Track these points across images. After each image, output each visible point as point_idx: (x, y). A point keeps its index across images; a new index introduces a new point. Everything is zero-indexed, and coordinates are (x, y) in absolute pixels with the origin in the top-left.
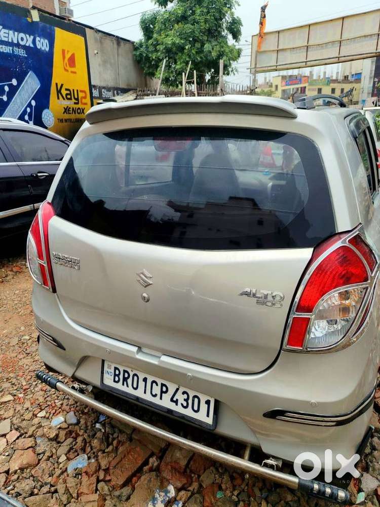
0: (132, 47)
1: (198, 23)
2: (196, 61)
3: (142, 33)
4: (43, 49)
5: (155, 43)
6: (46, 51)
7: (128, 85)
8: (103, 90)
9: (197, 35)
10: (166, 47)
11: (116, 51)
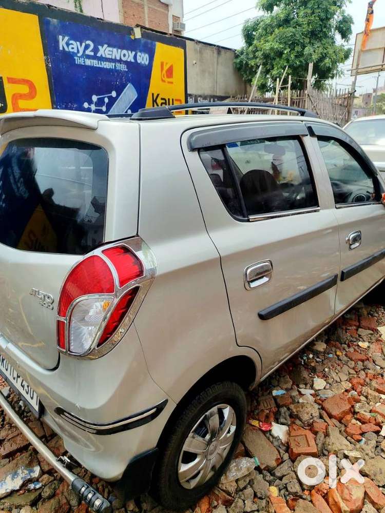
0: (233, 55)
1: (300, 25)
2: (295, 65)
3: (244, 41)
4: (143, 63)
5: (254, 49)
6: (146, 65)
7: (225, 93)
8: (199, 98)
9: (298, 38)
10: (264, 53)
11: (215, 60)
